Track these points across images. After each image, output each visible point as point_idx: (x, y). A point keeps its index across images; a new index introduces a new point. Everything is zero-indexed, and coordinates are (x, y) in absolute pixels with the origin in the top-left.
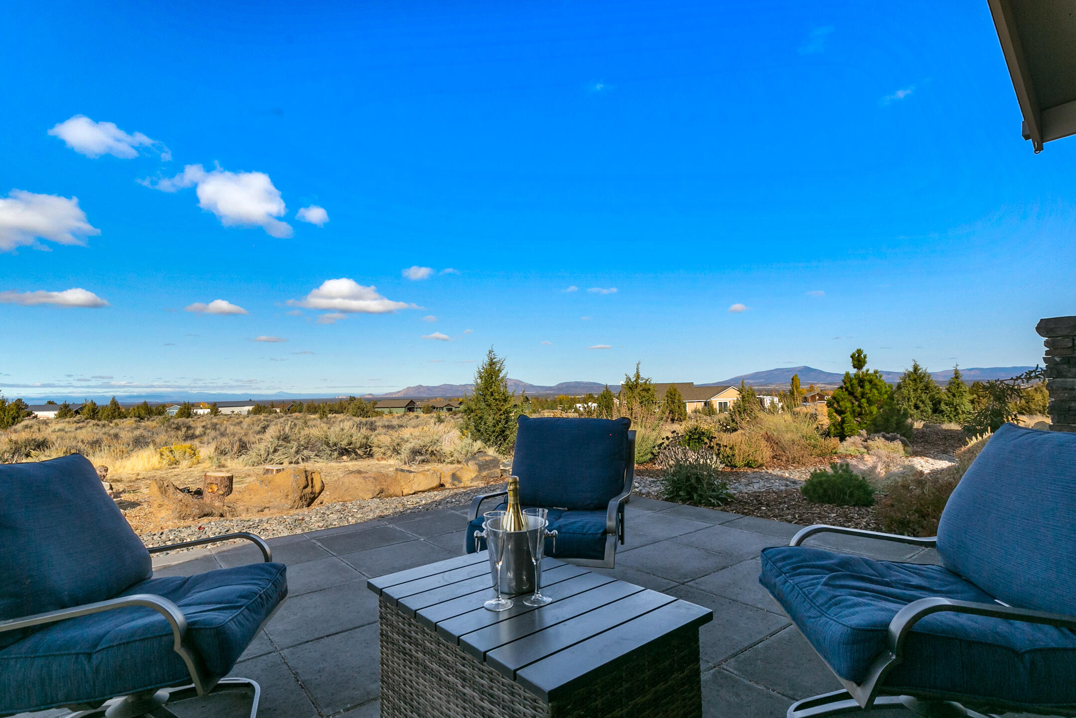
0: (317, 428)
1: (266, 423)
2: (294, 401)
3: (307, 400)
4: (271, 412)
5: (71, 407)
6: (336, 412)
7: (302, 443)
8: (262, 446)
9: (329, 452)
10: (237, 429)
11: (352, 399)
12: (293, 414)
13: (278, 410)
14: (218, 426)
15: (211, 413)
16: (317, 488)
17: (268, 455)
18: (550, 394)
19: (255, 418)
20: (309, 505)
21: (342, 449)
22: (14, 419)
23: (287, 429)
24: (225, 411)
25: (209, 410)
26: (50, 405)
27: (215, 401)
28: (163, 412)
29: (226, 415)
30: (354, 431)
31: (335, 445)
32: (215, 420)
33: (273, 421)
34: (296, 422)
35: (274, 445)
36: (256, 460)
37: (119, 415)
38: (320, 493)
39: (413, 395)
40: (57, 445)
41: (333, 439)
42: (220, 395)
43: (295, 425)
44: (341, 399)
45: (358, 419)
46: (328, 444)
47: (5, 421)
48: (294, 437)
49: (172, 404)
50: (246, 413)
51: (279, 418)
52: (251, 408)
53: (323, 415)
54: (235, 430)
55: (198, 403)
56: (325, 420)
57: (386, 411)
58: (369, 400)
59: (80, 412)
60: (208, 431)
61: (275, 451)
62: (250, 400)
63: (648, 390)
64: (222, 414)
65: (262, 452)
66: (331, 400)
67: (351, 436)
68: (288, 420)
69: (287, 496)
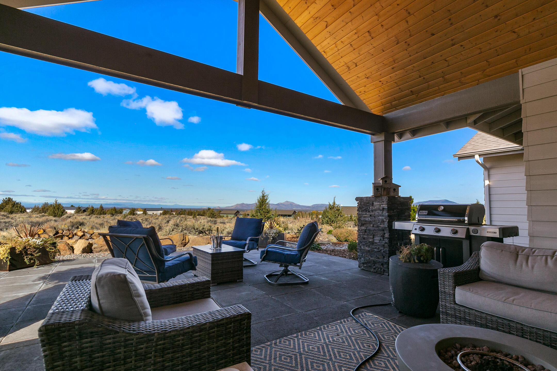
0: (190, 221)
1: (169, 219)
2: (182, 209)
3: (188, 209)
4: (171, 214)
5: (81, 208)
6: (202, 215)
7: (184, 227)
8: (168, 228)
9: (195, 232)
10: (157, 221)
11: (209, 209)
12: (181, 216)
13: (174, 213)
14: (148, 220)
15: (143, 213)
16: (187, 241)
17: (170, 232)
18: (308, 210)
19: (164, 216)
20: (184, 246)
21: (200, 231)
22: (62, 213)
23: (178, 221)
24: (150, 213)
25: (142, 212)
26: (72, 207)
27: (146, 208)
28: (122, 212)
29: (150, 215)
30: (206, 223)
31: (197, 229)
32: (146, 217)
33: (172, 218)
34: (182, 219)
35: (173, 228)
36: (165, 234)
37: (103, 213)
38: (188, 243)
39: (239, 208)
40: (87, 224)
41: (196, 227)
42: (147, 205)
43: (182, 220)
44: (204, 209)
45: (209, 219)
46: (194, 229)
47: (59, 214)
48: (180, 225)
49: (125, 209)
50: (159, 214)
51: (175, 217)
52: (161, 212)
53: (194, 217)
54: (156, 221)
55: (137, 208)
56: (195, 218)
57: (225, 215)
58: (217, 210)
59: (86, 211)
60: (144, 222)
61: (173, 230)
62: (161, 208)
63: (338, 210)
64: (148, 214)
65: (168, 231)
66: (199, 209)
67: (204, 226)
68: (179, 218)
69: (177, 242)
